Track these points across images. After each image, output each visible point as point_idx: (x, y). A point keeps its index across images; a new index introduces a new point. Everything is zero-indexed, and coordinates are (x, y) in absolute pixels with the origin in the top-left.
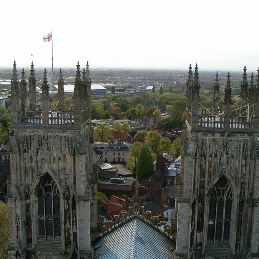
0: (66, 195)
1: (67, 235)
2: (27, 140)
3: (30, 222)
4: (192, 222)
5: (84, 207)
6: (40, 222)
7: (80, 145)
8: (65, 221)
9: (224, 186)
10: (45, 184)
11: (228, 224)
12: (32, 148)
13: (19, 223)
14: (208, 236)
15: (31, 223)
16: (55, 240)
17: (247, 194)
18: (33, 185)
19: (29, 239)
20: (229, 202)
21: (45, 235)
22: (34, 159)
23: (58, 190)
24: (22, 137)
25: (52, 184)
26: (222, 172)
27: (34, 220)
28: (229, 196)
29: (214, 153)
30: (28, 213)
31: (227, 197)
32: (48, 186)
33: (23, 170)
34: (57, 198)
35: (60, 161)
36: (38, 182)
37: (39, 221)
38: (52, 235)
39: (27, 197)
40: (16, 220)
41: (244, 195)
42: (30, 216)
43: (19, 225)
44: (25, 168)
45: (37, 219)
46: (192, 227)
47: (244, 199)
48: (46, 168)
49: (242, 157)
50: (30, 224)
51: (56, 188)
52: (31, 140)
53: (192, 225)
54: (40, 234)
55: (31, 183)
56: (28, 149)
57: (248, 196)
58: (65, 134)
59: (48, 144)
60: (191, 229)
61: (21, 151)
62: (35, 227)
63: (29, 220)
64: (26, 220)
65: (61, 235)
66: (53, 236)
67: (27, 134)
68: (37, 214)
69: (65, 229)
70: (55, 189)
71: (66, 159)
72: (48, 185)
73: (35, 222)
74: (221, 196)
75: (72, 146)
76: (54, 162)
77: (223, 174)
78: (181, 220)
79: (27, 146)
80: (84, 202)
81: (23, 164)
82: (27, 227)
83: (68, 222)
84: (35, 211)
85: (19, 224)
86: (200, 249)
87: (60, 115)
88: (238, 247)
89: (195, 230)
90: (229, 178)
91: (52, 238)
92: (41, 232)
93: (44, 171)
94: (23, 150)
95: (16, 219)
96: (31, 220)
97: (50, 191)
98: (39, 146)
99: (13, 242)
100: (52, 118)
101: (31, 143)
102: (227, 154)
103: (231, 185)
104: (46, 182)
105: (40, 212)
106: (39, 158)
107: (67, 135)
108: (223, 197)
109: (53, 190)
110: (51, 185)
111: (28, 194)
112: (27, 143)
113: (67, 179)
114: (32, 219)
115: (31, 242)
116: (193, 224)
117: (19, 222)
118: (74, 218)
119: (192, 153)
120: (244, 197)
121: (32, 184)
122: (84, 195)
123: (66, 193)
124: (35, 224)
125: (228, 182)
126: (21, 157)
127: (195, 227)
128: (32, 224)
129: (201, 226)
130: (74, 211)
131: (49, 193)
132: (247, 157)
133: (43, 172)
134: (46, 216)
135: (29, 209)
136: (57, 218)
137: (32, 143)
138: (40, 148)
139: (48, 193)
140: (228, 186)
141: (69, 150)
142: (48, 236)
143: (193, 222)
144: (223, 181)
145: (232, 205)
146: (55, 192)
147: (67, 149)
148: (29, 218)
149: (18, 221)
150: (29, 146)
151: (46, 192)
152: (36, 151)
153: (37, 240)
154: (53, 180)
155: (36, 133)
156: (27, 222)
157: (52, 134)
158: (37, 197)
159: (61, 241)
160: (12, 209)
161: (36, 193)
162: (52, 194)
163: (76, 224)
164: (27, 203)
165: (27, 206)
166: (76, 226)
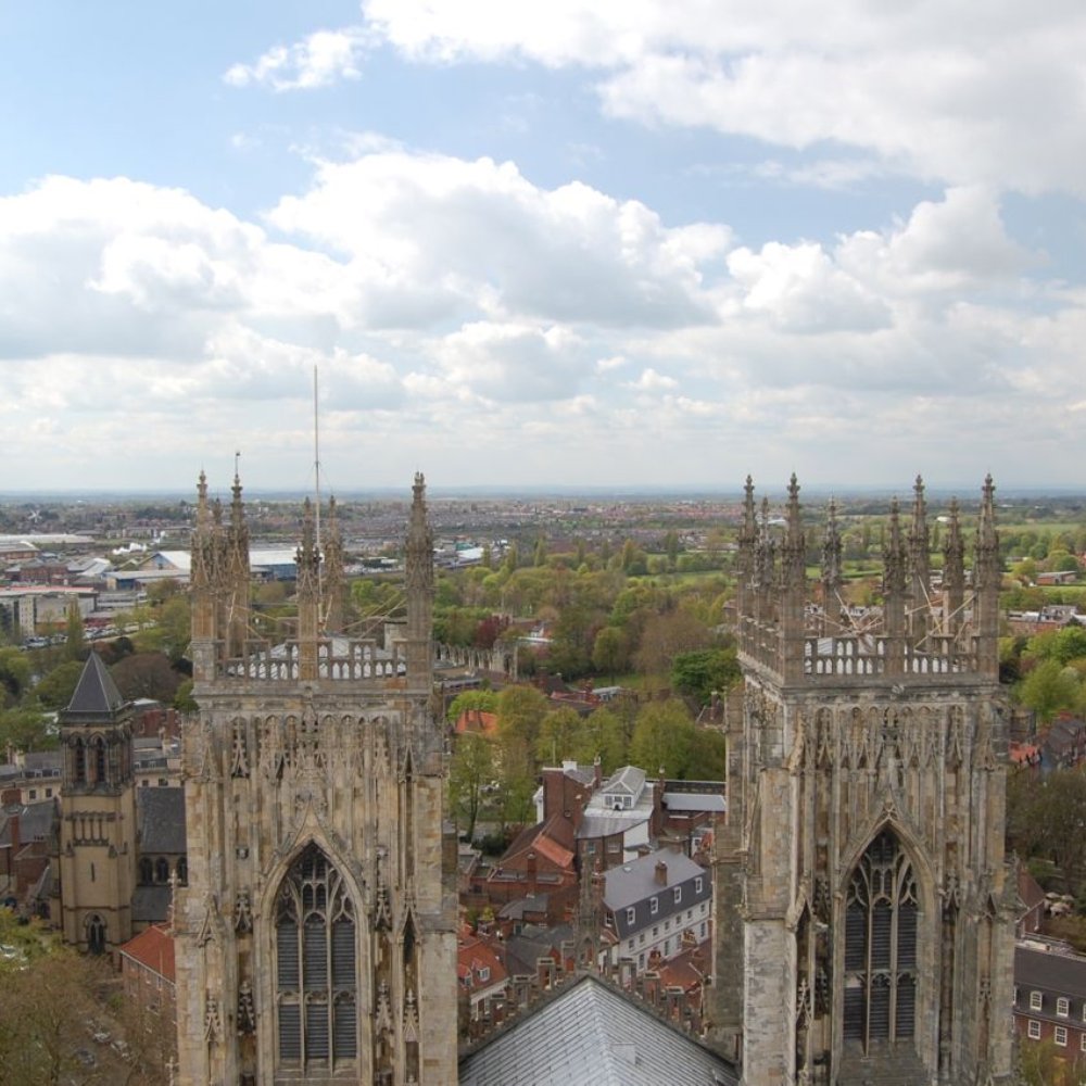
0: (378, 917)
1: (378, 1055)
2: (243, 737)
3: (251, 1015)
4: (799, 985)
5: (439, 954)
6: (286, 1015)
7: (425, 746)
8: (376, 1003)
9: (891, 861)
10: (306, 882)
11: (907, 983)
12: (263, 763)
13: (215, 1022)
14: (845, 1029)
15: (254, 1018)
16: (337, 1071)
17: (966, 882)
18: (263, 887)
19: (247, 1075)
20: (910, 910)
21: (299, 1057)
22: (268, 798)
23: (347, 900)
24: (226, 725)
25: (330, 881)
26: (883, 817)
27: (265, 1007)
28: (908, 893)
29: (858, 754)
30: (245, 985)
31: (901, 896)
32: (314, 888)
33: (230, 839)
34: (344, 924)
35: (357, 803)
36: (281, 877)
37: (280, 1012)
38: (327, 1057)
39: (243, 930)
40: (208, 1011)
41: (957, 886)
42: (250, 995)
43: (216, 1029)
44: (237, 829)
45: (275, 1003)
46: (798, 1002)
47: (959, 901)
48: (310, 827)
49: (947, 763)
50: (252, 1022)
51: (340, 892)
52: (258, 734)
53: (799, 993)
54: (282, 1057)
55: (256, 881)
56: (248, 764)
57: (970, 890)
58: (375, 713)
59: (316, 747)
60: (797, 1009)
61: (226, 771)
62: (268, 1031)
63: (249, 1008)
64: (239, 1011)
65: (358, 1055)
66: (327, 1062)
67: (246, 714)
68: (276, 987)
69: (373, 1032)
70: (337, 898)
71: (377, 796)
72: (313, 882)
73: (267, 1014)
74: (882, 894)
75: (399, 751)
76: (337, 806)
77: (889, 822)
78: (757, 978)
79: (245, 754)
80: (438, 936)
81: (229, 817)
82: (241, 1033)
83: (383, 1007)
84: (267, 977)
85: (218, 1024)
86: (822, 1073)
87: (358, 650)
88: (946, 1060)
89: (809, 1009)
90: (905, 831)
91: (325, 1065)
92: (287, 1049)
93: (303, 839)
94: (230, 771)
95: (207, 1006)
96: (253, 1011)
97: (321, 903)
98: (287, 755)
100: (331, 662)
101: (259, 745)
102: (898, 755)
103: (914, 856)
104: (306, 874)
105: (286, 979)
106: (286, 793)
107: (382, 713)
108: (887, 897)
109: (332, 899)
110: (326, 882)
111: (247, 918)
112: (244, 746)
113: (381, 862)
114: (258, 1005)
116: (803, 989)
117: (217, 1018)
118: (410, 994)
119: (787, 755)
120: (958, 894)
121: (259, 884)
122: (438, 912)
123: (380, 908)
124: (268, 1022)
125: (901, 847)
126: (226, 793)
127: (808, 1001)
128: (259, 1025)
129: (826, 995)
130: (408, 969)
131: (318, 912)
132: (961, 762)
133: (299, 842)
134: (305, 993)
135: (248, 970)
136: (344, 995)
137: (263, 745)
138: (289, 763)
139: (313, 911)
140: (901, 859)
141: (389, 763)
142: (312, 1062)
143: (803, 983)
144: (887, 842)
145: (919, 920)
146: (337, 908)
147: (382, 761)
148: (249, 1000)
149: (212, 1015)
150: (253, 754)
151: (307, 906)
152: (274, 772)
153: (274, 1077)
154: (330, 866)
155: (278, 712)
156: (240, 1016)
157: (331, 714)
158: (276, 926)
159: (358, 1074)
160: (187, 973)
161: (272, 913)
162: (328, 914)
163: (417, 1014)
164: (242, 950)
165: (243, 959)
166: (417, 1021)
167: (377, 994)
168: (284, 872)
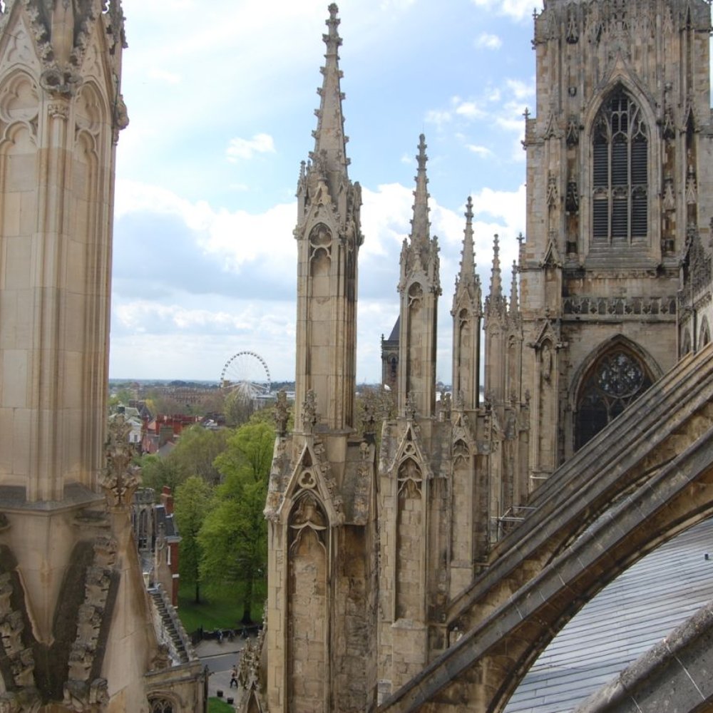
0: (666, 127)
2: (575, 14)
3: (575, 198)
6: (599, 208)
7: (699, 13)
8: (664, 187)
10: (614, 113)
12: (587, 32)
13: (554, 191)
15: (578, 200)
16: (633, 244)
18: (587, 109)
19: (572, 242)
21: (607, 236)
22: (590, 56)
23: (643, 123)
24: (563, 8)
25: (630, 111)
27: (585, 193)
30: (572, 177)
32: (620, 116)
33: (565, 81)
34: (641, 141)
35: (650, 54)
36: (599, 106)
37: (594, 202)
38: (626, 236)
39: (572, 142)
40: (549, 184)
42: (576, 184)
43: (554, 196)
44: (569, 77)
45: (592, 195)
48: (619, 71)
50: (577, 203)
51: (638, 118)
52: (585, 13)
55: (582, 106)
56: (578, 31)
59: (623, 16)
61: (563, 37)
62: (587, 214)
63: (575, 193)
64: (568, 196)
65: (648, 233)
66: (627, 238)
67: (576, 0)
68: (592, 186)
69: (661, 211)
70: (636, 123)
71: (665, 49)
72: (619, 113)
73: (586, 199)
76: (636, 58)
79: (576, 25)
80: (708, 139)
81: (564, 66)
82: (568, 213)
83: (669, 190)
84: (587, 174)
85: (556, 193)
91: (626, 241)
92: (599, 231)
93: (614, 78)
94: (566, 37)
95: (550, 180)
96: (577, 195)
97: (625, 128)
98: (604, 24)
101: (585, 19)
104: (615, 107)
105: (600, 179)
106: (601, 52)
109: (632, 124)
110: (628, 112)
111: (575, 131)
112: (575, 19)
113: (667, 92)
114: (581, 192)
117: (555, 188)
118: (691, 167)
121: (584, 108)
122: (708, 124)
123: (667, 120)
124: (586, 205)
126: (563, 52)
128: (581, 206)
130: (689, 152)
131: (622, 132)
133: (611, 79)
134: (612, 188)
135: (574, 171)
136: (639, 191)
137: (588, 19)
138: (605, 30)
139: (619, 132)
141: (674, 23)
142: (615, 239)
146: (635, 129)
147: (669, 25)
148: (575, 187)
149: (552, 186)
150: (581, 24)
151: (615, 130)
152: (595, 36)
153: (590, 248)
154: (631, 101)
156: (568, 199)
158: (593, 143)
159: (648, 244)
161: (591, 133)
162: (629, 135)
163: (695, 183)
164: (570, 157)
165: (570, 164)
166: (696, 187)
167: (664, 182)
168: (600, 103)
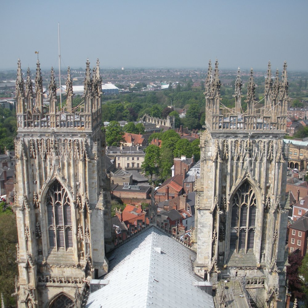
0: (77, 203)
1: (79, 246)
2: (34, 145)
3: (40, 233)
4: (213, 231)
5: (97, 216)
6: (51, 233)
7: (91, 149)
8: (77, 231)
9: (248, 192)
10: (55, 192)
11: (251, 231)
12: (40, 154)
13: (28, 234)
14: (230, 245)
15: (41, 233)
16: (67, 251)
17: (272, 200)
19: (40, 251)
20: (253, 208)
21: (56, 246)
22: (42, 165)
23: (68, 198)
24: (28, 141)
25: (62, 192)
26: (245, 177)
27: (44, 230)
28: (253, 202)
29: (237, 156)
30: (37, 223)
31: (251, 203)
32: (58, 194)
33: (31, 178)
34: (67, 206)
35: (70, 167)
36: (47, 190)
37: (49, 232)
38: (64, 246)
39: (36, 206)
40: (25, 230)
41: (269, 201)
42: (39, 226)
43: (28, 236)
44: (33, 175)
45: (47, 229)
46: (213, 236)
47: (270, 205)
48: (55, 175)
49: (267, 160)
50: (40, 235)
51: (66, 195)
52: (38, 145)
53: (213, 233)
54: (50, 246)
56: (35, 154)
57: (273, 202)
58: (75, 138)
59: (56, 149)
60: (213, 238)
61: (28, 156)
62: (45, 238)
63: (39, 230)
64: (36, 231)
65: (73, 246)
66: (64, 248)
67: (35, 139)
68: (47, 224)
69: (77, 239)
70: (65, 197)
71: (76, 165)
72: (58, 193)
73: (45, 232)
74: (244, 203)
75: (82, 151)
76: (63, 168)
77: (247, 179)
78: (201, 228)
79: (34, 151)
80: (96, 211)
81: (30, 171)
82: (37, 238)
83: (80, 232)
84: (44, 221)
86: (222, 259)
87: (69, 118)
88: (263, 256)
89: (216, 239)
90: (252, 182)
92: (52, 243)
93: (53, 178)
94: (30, 156)
96: (40, 231)
97: (60, 199)
98: (47, 151)
99: (22, 254)
100: (60, 121)
101: (38, 148)
102: (250, 156)
103: (255, 190)
104: (55, 190)
105: (50, 222)
106: (47, 164)
107: (77, 138)
108: (246, 203)
109: (63, 198)
111: (37, 203)
112: (34, 148)
113: (78, 186)
114: (42, 229)
115: (42, 254)
116: (214, 232)
117: (28, 233)
118: (87, 228)
119: (212, 156)
120: (269, 203)
121: (40, 192)
122: (96, 203)
123: (77, 201)
124: (45, 235)
125: (251, 187)
126: (29, 163)
127: (216, 236)
128: (42, 235)
129: (224, 234)
130: (86, 221)
131: (59, 202)
132: (272, 160)
134: (56, 227)
135: (38, 219)
136: (69, 228)
137: (40, 148)
138: (48, 154)
139: (57, 201)
140: (252, 191)
141: (79, 155)
142: (59, 248)
143: (215, 230)
144: (245, 185)
145: (257, 211)
146: (65, 201)
147: (77, 154)
148: (39, 228)
150: (37, 151)
151: (56, 200)
152: (43, 157)
153: (48, 252)
154: (62, 187)
155: (44, 138)
156: (36, 232)
157: (61, 138)
158: (46, 206)
159: (74, 252)
160: (20, 219)
161: (45, 202)
162: (62, 202)
163: (89, 235)
165: (36, 215)
166: (89, 237)
168: (48, 188)
